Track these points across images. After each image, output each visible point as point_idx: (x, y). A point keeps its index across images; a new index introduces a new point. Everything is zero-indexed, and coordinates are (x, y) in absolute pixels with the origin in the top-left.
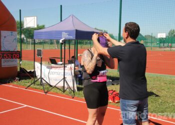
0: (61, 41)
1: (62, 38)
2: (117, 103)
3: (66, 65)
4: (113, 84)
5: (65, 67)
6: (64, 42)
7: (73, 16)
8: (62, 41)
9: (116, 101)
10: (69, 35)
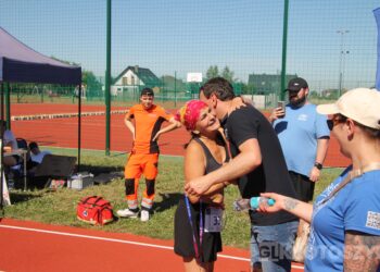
2: (107, 224)
4: (96, 184)
9: (105, 221)
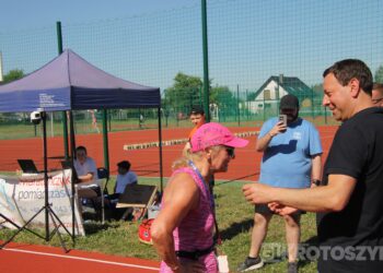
0: (33, 117)
1: (35, 108)
3: (49, 175)
5: (46, 178)
6: (43, 117)
7: (70, 52)
8: (37, 115)
10: (56, 100)
